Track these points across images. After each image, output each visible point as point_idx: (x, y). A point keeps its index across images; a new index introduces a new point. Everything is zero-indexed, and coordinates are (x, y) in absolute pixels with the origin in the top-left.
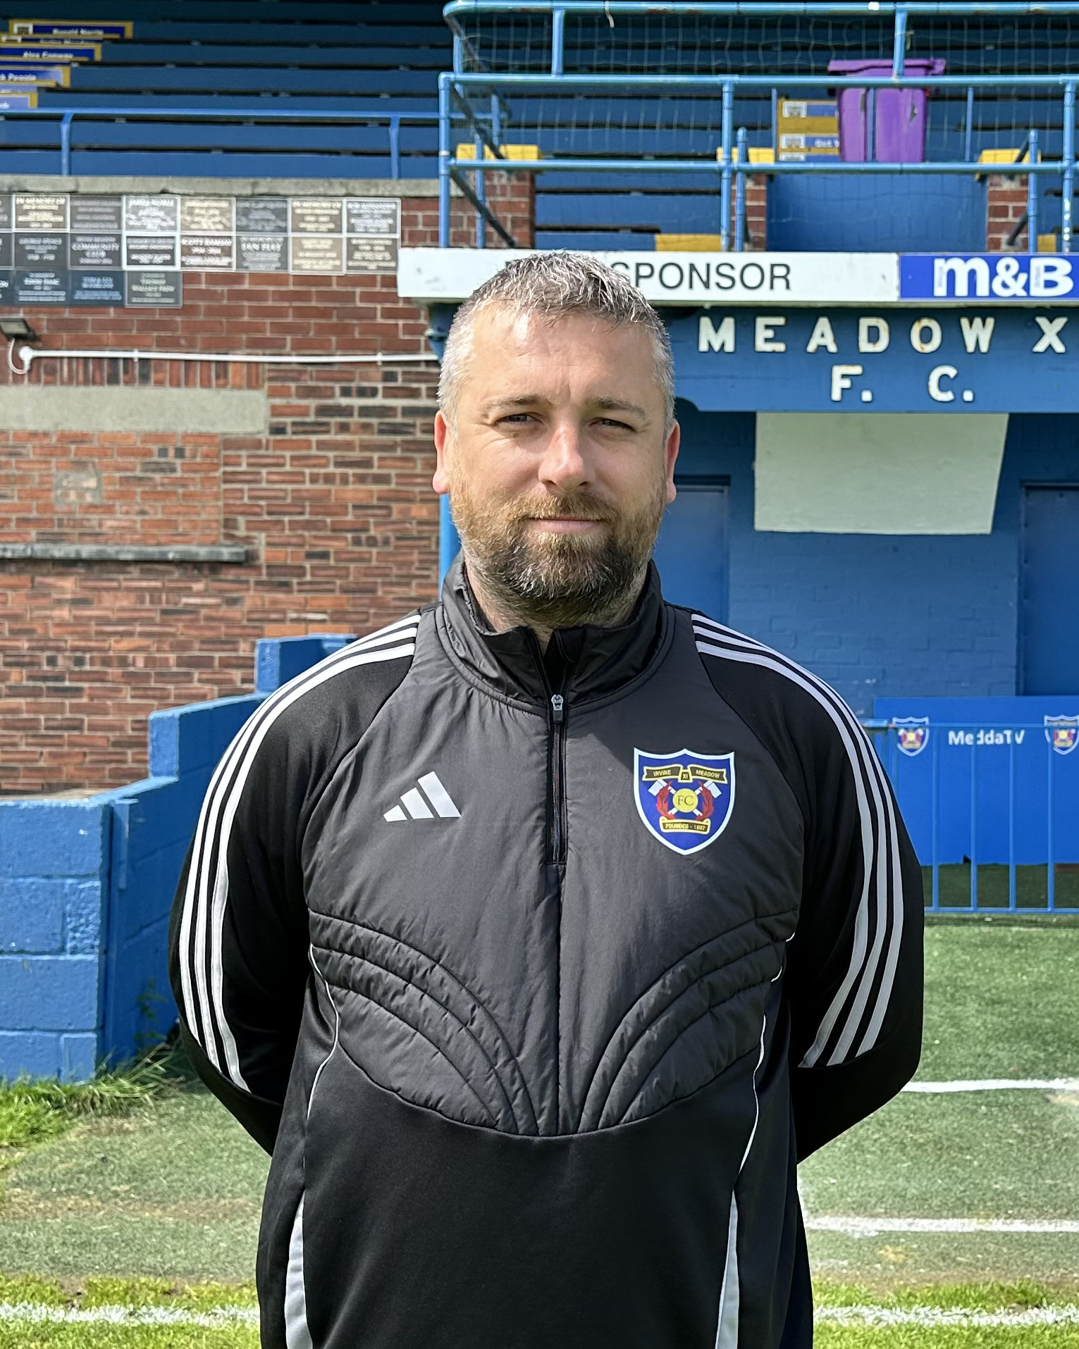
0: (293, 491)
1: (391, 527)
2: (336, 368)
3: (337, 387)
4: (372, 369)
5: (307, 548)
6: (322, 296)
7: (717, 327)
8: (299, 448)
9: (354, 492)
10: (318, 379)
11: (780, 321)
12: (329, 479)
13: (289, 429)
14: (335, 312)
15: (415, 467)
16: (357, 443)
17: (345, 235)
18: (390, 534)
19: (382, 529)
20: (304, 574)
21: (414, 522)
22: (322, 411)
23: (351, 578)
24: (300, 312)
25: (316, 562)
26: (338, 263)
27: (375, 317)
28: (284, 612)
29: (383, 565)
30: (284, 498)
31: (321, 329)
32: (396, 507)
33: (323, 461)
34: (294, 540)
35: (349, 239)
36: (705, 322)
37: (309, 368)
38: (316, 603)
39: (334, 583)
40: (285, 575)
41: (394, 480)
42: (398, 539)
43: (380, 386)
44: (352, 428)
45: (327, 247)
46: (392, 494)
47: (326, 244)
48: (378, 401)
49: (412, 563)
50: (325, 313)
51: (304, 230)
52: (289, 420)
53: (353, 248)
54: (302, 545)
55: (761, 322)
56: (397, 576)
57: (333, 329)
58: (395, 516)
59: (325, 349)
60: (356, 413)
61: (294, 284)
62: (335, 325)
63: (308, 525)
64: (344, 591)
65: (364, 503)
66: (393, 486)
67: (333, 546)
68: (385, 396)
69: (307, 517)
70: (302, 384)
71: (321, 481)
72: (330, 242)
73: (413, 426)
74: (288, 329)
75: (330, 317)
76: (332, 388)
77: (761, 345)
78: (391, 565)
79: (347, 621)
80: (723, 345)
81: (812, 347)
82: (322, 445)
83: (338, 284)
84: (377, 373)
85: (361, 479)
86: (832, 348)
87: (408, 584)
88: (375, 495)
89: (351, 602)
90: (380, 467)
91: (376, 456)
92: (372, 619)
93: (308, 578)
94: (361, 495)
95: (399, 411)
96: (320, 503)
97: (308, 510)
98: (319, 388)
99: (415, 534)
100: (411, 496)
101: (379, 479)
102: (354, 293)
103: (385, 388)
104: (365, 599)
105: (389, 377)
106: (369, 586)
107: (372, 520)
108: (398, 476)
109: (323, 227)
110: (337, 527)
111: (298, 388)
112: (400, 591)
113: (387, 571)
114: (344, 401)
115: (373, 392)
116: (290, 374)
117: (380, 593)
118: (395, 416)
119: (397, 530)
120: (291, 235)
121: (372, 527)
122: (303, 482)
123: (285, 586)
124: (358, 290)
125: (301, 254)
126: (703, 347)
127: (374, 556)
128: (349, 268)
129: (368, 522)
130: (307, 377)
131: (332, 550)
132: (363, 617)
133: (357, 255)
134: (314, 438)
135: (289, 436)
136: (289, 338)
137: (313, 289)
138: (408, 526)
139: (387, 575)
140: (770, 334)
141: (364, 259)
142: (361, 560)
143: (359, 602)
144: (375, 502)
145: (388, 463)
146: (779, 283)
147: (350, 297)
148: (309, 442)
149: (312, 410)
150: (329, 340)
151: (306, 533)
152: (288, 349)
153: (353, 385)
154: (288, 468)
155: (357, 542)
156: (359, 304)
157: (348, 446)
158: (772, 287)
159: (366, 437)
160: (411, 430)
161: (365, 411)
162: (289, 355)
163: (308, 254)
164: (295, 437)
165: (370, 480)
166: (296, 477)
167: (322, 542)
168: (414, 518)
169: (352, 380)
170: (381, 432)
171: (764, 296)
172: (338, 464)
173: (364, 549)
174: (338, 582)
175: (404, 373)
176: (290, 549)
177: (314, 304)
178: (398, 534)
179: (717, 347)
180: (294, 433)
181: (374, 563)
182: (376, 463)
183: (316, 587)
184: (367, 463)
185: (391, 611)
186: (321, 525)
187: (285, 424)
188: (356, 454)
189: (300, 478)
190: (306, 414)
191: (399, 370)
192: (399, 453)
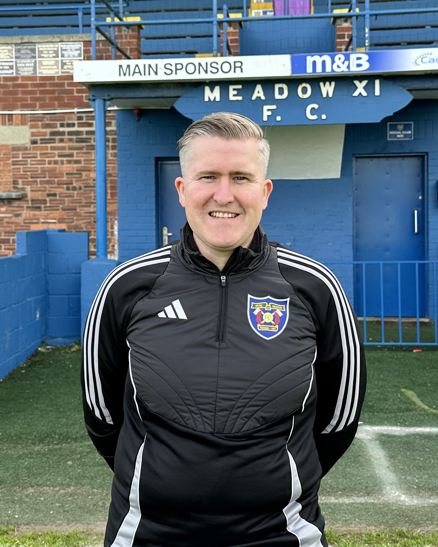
0: (41, 168)
1: (82, 182)
2: (58, 115)
3: (58, 123)
4: (73, 115)
5: (47, 192)
6: (51, 85)
7: (212, 90)
8: (43, 150)
9: (67, 167)
10: (50, 120)
11: (240, 87)
12: (56, 162)
13: (39, 142)
14: (56, 92)
15: (91, 156)
16: (67, 147)
17: (60, 58)
18: (82, 185)
19: (78, 183)
20: (46, 203)
21: (92, 180)
22: (52, 133)
23: (66, 204)
24: (42, 92)
25: (51, 198)
26: (57, 70)
27: (73, 93)
28: (38, 219)
29: (79, 198)
30: (37, 171)
31: (51, 99)
32: (84, 173)
33: (53, 155)
34: (42, 189)
35: (62, 60)
36: (207, 89)
37: (47, 116)
38: (52, 215)
39: (59, 206)
40: (39, 204)
41: (83, 162)
42: (85, 187)
43: (76, 122)
44: (65, 140)
45: (53, 64)
46: (82, 168)
47: (52, 63)
48: (76, 129)
49: (91, 197)
50: (52, 92)
51: (43, 57)
52: (39, 138)
53: (63, 64)
54: (45, 191)
55: (231, 88)
56: (86, 203)
57: (57, 99)
58: (84, 177)
59: (53, 107)
60: (66, 134)
61: (40, 80)
62: (57, 97)
63: (48, 182)
64: (63, 209)
65: (71, 172)
66: (82, 165)
67: (58, 191)
68: (78, 126)
69: (47, 179)
70: (44, 123)
71: (53, 163)
72: (54, 62)
73: (90, 139)
74: (37, 99)
75: (54, 93)
76: (56, 124)
77: (232, 98)
78: (82, 198)
79: (65, 223)
80: (215, 98)
81: (254, 98)
82: (52, 148)
83: (58, 80)
84: (75, 117)
85: (69, 162)
86: (263, 98)
87: (90, 206)
88: (75, 169)
89: (66, 214)
90: (77, 157)
91: (75, 152)
92: (75, 221)
93: (48, 205)
94: (69, 169)
95: (84, 133)
96: (52, 173)
97: (47, 176)
98: (51, 124)
99: (92, 185)
100: (90, 169)
101: (77, 162)
102: (64, 83)
103: (78, 123)
104: (72, 213)
105: (80, 118)
106: (74, 207)
107: (74, 179)
108: (85, 160)
109: (51, 56)
110: (60, 182)
111: (42, 124)
112: (86, 209)
113: (80, 201)
114: (62, 129)
115: (73, 125)
116: (39, 119)
117: (78, 210)
118: (83, 135)
119: (86, 183)
120: (37, 59)
121: (74, 182)
122: (45, 164)
123: (39, 208)
124: (66, 82)
125: (42, 67)
126: (206, 99)
127: (75, 195)
128: (62, 72)
129: (72, 180)
130: (46, 119)
131: (58, 193)
132: (71, 221)
133: (65, 67)
134: (49, 145)
135: (39, 145)
136: (38, 103)
137: (47, 82)
138: (89, 181)
139: (81, 203)
140: (235, 92)
141: (68, 69)
142: (70, 196)
143: (69, 214)
144: (75, 172)
145: (81, 155)
146: (238, 70)
147: (63, 85)
148: (47, 147)
149: (48, 134)
150: (55, 104)
151: (47, 186)
152: (37, 108)
153: (65, 122)
154: (39, 158)
155: (68, 189)
156: (67, 88)
157: (64, 148)
158: (235, 72)
159: (71, 144)
160: (90, 140)
161: (70, 133)
162: (38, 110)
163: (45, 67)
164: (41, 145)
166: (42, 162)
167: (53, 189)
168: (92, 178)
169: (64, 120)
170: (77, 142)
171: (231, 75)
172: (60, 156)
173: (71, 192)
174: (61, 206)
175: (86, 116)
176: (40, 193)
177: (48, 88)
178: (85, 185)
179: (212, 99)
180: (41, 143)
181: (75, 198)
182: (75, 155)
183: (52, 208)
184: (71, 155)
185: (83, 218)
186: (53, 182)
187: (37, 140)
188: (67, 152)
189: (43, 162)
190: (46, 135)
191: (84, 115)
192: (85, 150)
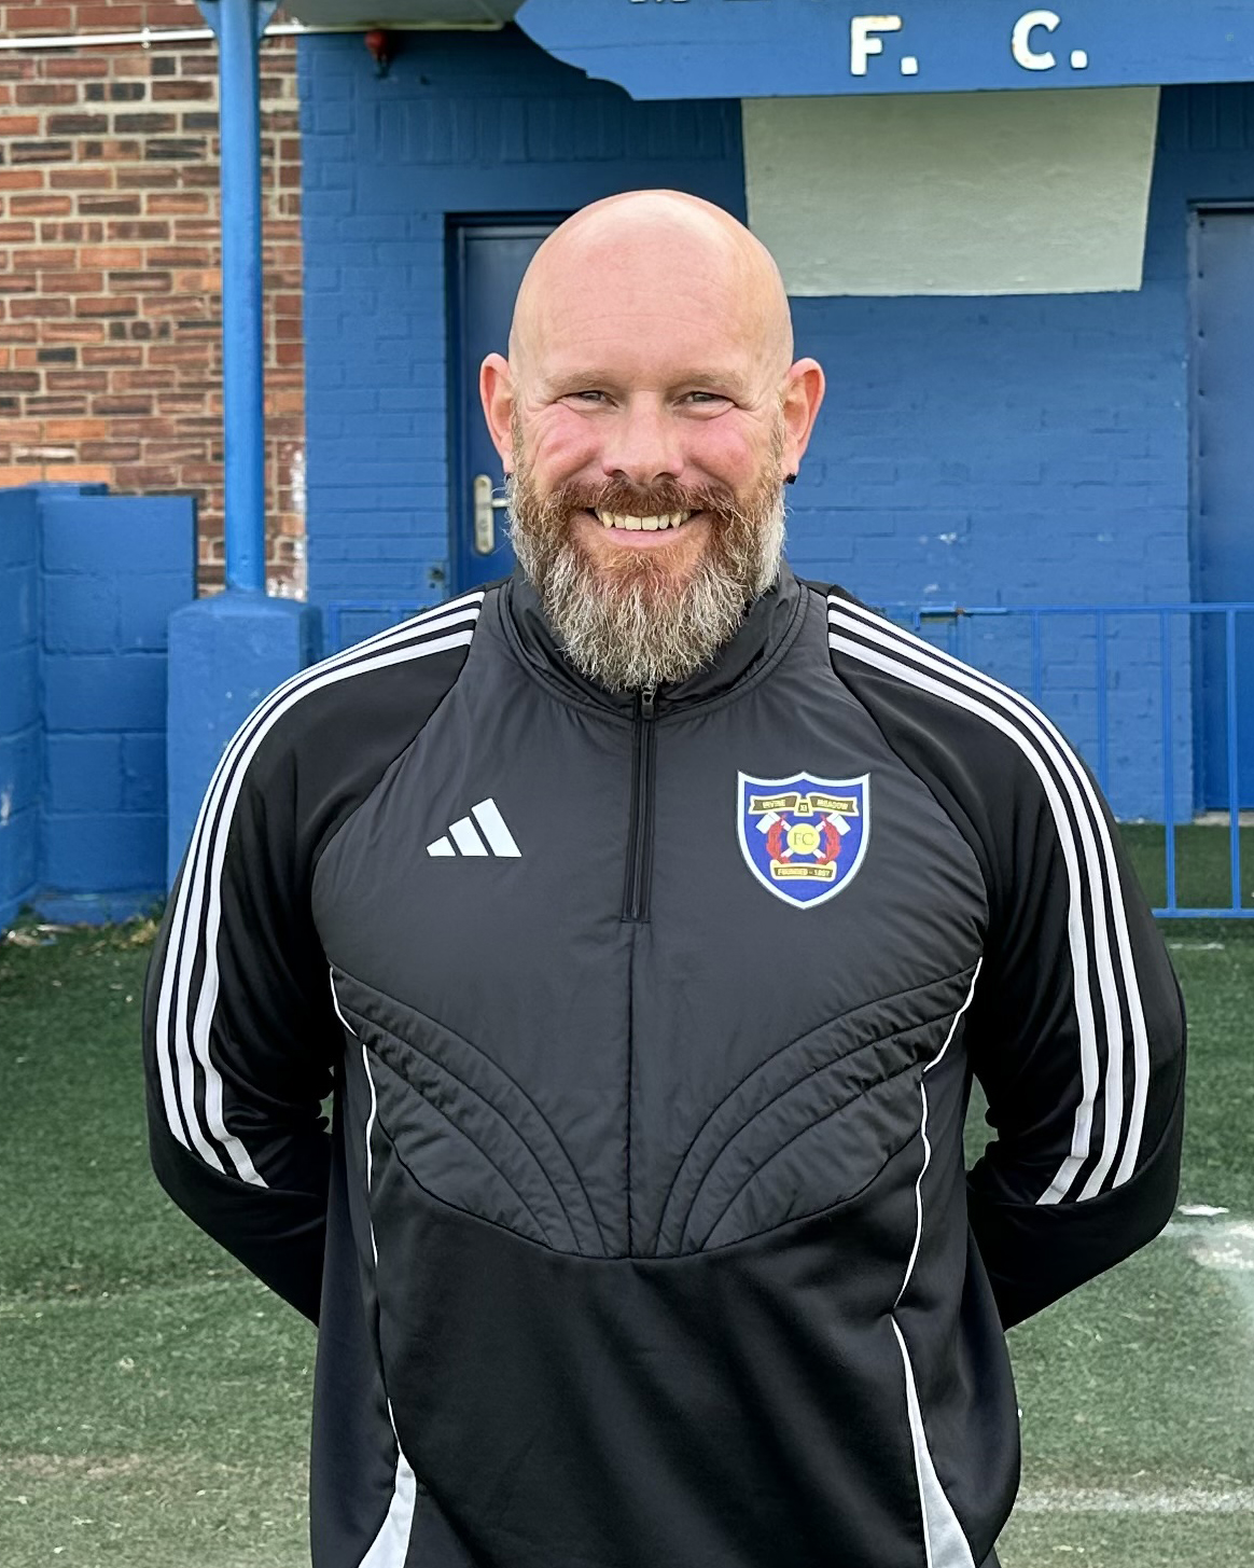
0: (17, 253)
1: (169, 307)
2: (79, 55)
3: (81, 85)
4: (134, 56)
5: (40, 344)
8: (24, 185)
9: (112, 252)
10: (51, 74)
12: (71, 232)
13: (7, 155)
15: (205, 211)
16: (114, 174)
18: (170, 318)
19: (157, 309)
20: (35, 387)
21: (207, 297)
22: (59, 124)
23: (110, 391)
25: (55, 366)
28: (7, 446)
29: (159, 367)
30: (3, 266)
32: (178, 274)
33: (60, 205)
34: (21, 332)
37: (36, 57)
38: (57, 431)
39: (83, 399)
40: (7, 388)
41: (173, 231)
42: (182, 325)
43: (147, 81)
44: (106, 149)
46: (171, 255)
48: (146, 105)
49: (205, 364)
52: (6, 141)
54: (32, 340)
56: (182, 385)
58: (177, 289)
59: (60, 25)
60: (111, 127)
63: (41, 308)
64: (100, 410)
65: (127, 270)
66: (172, 242)
67: (80, 340)
68: (156, 98)
69: (38, 295)
70: (25, 82)
71: (59, 236)
73: (202, 143)
76: (73, 88)
78: (171, 367)
79: (106, 460)
82: (59, 179)
84: (143, 61)
85: (123, 231)
87: (199, 398)
88: (145, 255)
89: (112, 429)
90: (150, 211)
91: (144, 193)
92: (143, 454)
93: (43, 391)
94: (120, 258)
95: (179, 121)
96: (59, 272)
97: (40, 283)
98: (52, 88)
99: (209, 317)
100: (201, 256)
101: (153, 231)
103: (157, 85)
104: (132, 423)
105: (161, 66)
106: (142, 402)
107: (140, 297)
108: (180, 224)
110: (85, 309)
111: (19, 89)
112: (188, 409)
113: (166, 378)
114: (92, 108)
115: (137, 92)
116: (7, 68)
117: (156, 413)
118: (172, 129)
119: (183, 312)
121: (140, 308)
122: (31, 239)
123: (8, 406)
127: (146, 355)
129: (134, 300)
130: (33, 70)
131: (78, 347)
132: (131, 451)
134: (46, 169)
135: (7, 167)
138: (198, 304)
139: (167, 385)
142: (126, 361)
143: (123, 428)
144: (144, 268)
145: (165, 203)
148: (38, 174)
149: (43, 124)
150: (67, 11)
151: (38, 321)
153: (106, 81)
154: (7, 217)
155: (118, 331)
157: (101, 179)
159: (128, 164)
160: (198, 150)
161: (126, 123)
162: (4, 37)
164: (16, 168)
165: (135, 233)
166: (20, 232)
167: (64, 335)
168: (206, 292)
169: (103, 74)
170: (151, 155)
172: (86, 209)
173: (131, 343)
174: (90, 397)
175: (185, 59)
176: (13, 347)
178: (183, 319)
180: (15, 161)
181: (146, 366)
182: (144, 206)
183: (56, 406)
184: (131, 206)
185: (175, 441)
186: (60, 306)
187: (2, 146)
188: (114, 192)
189: (25, 233)
190: (33, 131)
191: (177, 54)
192: (180, 188)
